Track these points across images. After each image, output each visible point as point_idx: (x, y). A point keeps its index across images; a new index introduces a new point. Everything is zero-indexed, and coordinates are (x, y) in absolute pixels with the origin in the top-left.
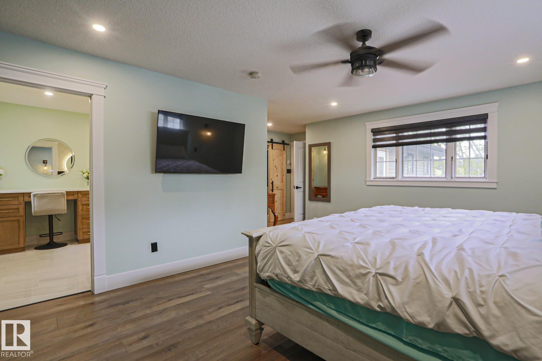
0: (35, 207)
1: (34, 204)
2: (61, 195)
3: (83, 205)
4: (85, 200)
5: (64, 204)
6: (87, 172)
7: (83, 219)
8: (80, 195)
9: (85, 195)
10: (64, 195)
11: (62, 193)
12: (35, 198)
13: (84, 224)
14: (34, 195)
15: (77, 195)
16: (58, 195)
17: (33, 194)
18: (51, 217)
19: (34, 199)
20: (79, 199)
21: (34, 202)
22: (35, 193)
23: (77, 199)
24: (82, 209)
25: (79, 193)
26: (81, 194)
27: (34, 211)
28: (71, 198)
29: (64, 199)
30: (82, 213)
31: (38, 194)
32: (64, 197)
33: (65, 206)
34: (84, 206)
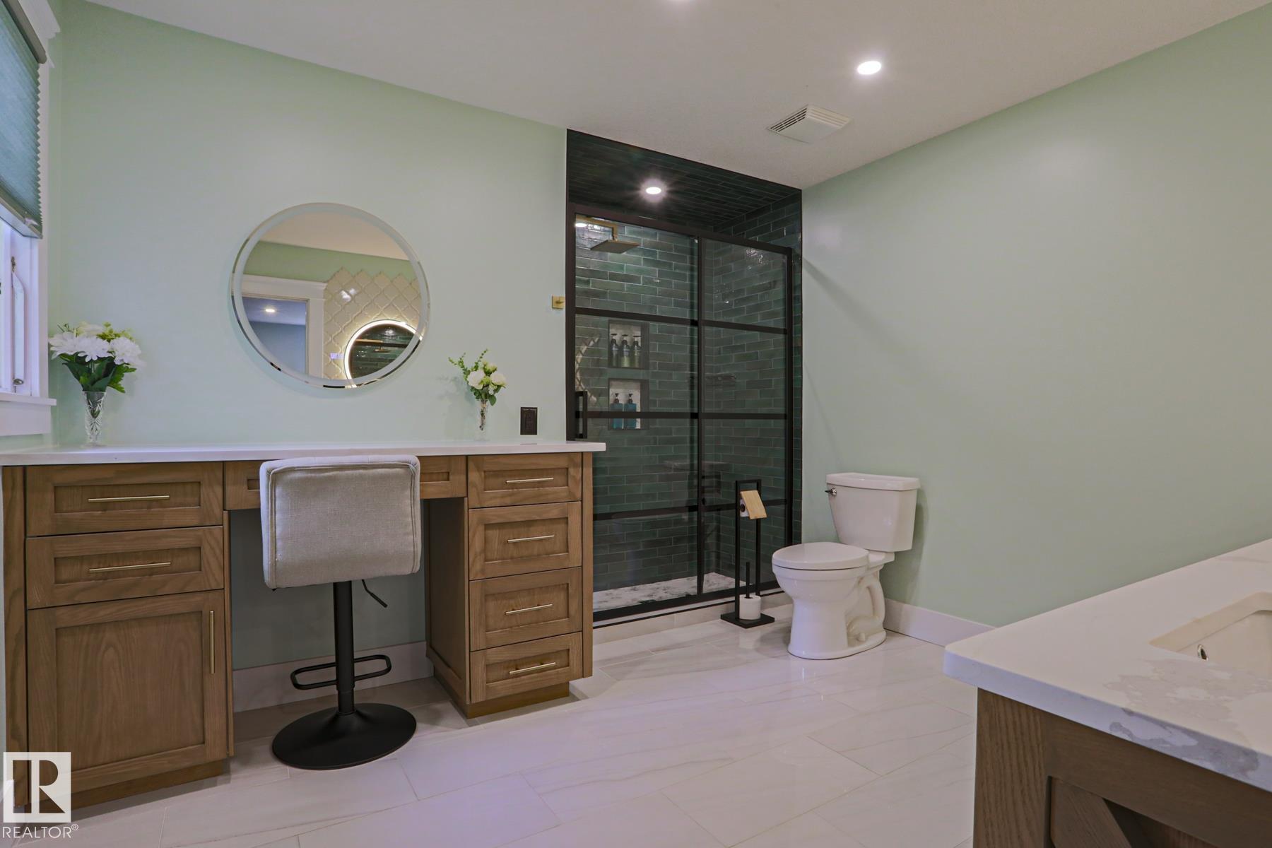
0: (279, 544)
1: (273, 525)
2: (396, 476)
3: (488, 526)
4: (497, 502)
5: (413, 523)
6: (476, 368)
7: (487, 596)
8: (474, 476)
9: (497, 473)
10: (413, 477)
11: (405, 466)
12: (278, 491)
13: (491, 622)
14: (275, 477)
15: (464, 477)
16: (384, 478)
17: (269, 472)
18: (342, 592)
19: (272, 499)
20: (472, 500)
21: (273, 512)
22: (279, 465)
23: (463, 498)
24: (485, 550)
25: (471, 465)
26: (479, 470)
27: (274, 564)
28: (439, 490)
29: (413, 497)
30: (483, 571)
31: (292, 470)
32: (412, 488)
33: (414, 533)
34: (490, 532)
